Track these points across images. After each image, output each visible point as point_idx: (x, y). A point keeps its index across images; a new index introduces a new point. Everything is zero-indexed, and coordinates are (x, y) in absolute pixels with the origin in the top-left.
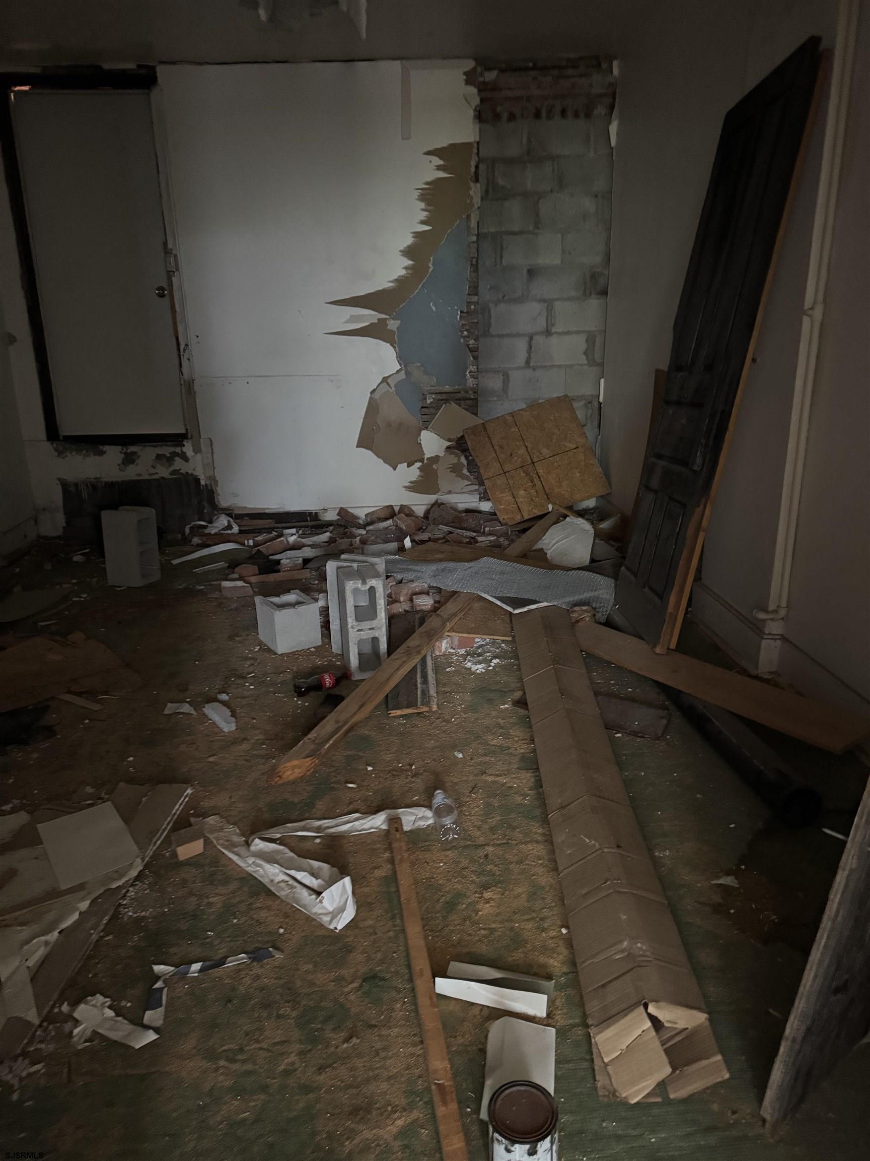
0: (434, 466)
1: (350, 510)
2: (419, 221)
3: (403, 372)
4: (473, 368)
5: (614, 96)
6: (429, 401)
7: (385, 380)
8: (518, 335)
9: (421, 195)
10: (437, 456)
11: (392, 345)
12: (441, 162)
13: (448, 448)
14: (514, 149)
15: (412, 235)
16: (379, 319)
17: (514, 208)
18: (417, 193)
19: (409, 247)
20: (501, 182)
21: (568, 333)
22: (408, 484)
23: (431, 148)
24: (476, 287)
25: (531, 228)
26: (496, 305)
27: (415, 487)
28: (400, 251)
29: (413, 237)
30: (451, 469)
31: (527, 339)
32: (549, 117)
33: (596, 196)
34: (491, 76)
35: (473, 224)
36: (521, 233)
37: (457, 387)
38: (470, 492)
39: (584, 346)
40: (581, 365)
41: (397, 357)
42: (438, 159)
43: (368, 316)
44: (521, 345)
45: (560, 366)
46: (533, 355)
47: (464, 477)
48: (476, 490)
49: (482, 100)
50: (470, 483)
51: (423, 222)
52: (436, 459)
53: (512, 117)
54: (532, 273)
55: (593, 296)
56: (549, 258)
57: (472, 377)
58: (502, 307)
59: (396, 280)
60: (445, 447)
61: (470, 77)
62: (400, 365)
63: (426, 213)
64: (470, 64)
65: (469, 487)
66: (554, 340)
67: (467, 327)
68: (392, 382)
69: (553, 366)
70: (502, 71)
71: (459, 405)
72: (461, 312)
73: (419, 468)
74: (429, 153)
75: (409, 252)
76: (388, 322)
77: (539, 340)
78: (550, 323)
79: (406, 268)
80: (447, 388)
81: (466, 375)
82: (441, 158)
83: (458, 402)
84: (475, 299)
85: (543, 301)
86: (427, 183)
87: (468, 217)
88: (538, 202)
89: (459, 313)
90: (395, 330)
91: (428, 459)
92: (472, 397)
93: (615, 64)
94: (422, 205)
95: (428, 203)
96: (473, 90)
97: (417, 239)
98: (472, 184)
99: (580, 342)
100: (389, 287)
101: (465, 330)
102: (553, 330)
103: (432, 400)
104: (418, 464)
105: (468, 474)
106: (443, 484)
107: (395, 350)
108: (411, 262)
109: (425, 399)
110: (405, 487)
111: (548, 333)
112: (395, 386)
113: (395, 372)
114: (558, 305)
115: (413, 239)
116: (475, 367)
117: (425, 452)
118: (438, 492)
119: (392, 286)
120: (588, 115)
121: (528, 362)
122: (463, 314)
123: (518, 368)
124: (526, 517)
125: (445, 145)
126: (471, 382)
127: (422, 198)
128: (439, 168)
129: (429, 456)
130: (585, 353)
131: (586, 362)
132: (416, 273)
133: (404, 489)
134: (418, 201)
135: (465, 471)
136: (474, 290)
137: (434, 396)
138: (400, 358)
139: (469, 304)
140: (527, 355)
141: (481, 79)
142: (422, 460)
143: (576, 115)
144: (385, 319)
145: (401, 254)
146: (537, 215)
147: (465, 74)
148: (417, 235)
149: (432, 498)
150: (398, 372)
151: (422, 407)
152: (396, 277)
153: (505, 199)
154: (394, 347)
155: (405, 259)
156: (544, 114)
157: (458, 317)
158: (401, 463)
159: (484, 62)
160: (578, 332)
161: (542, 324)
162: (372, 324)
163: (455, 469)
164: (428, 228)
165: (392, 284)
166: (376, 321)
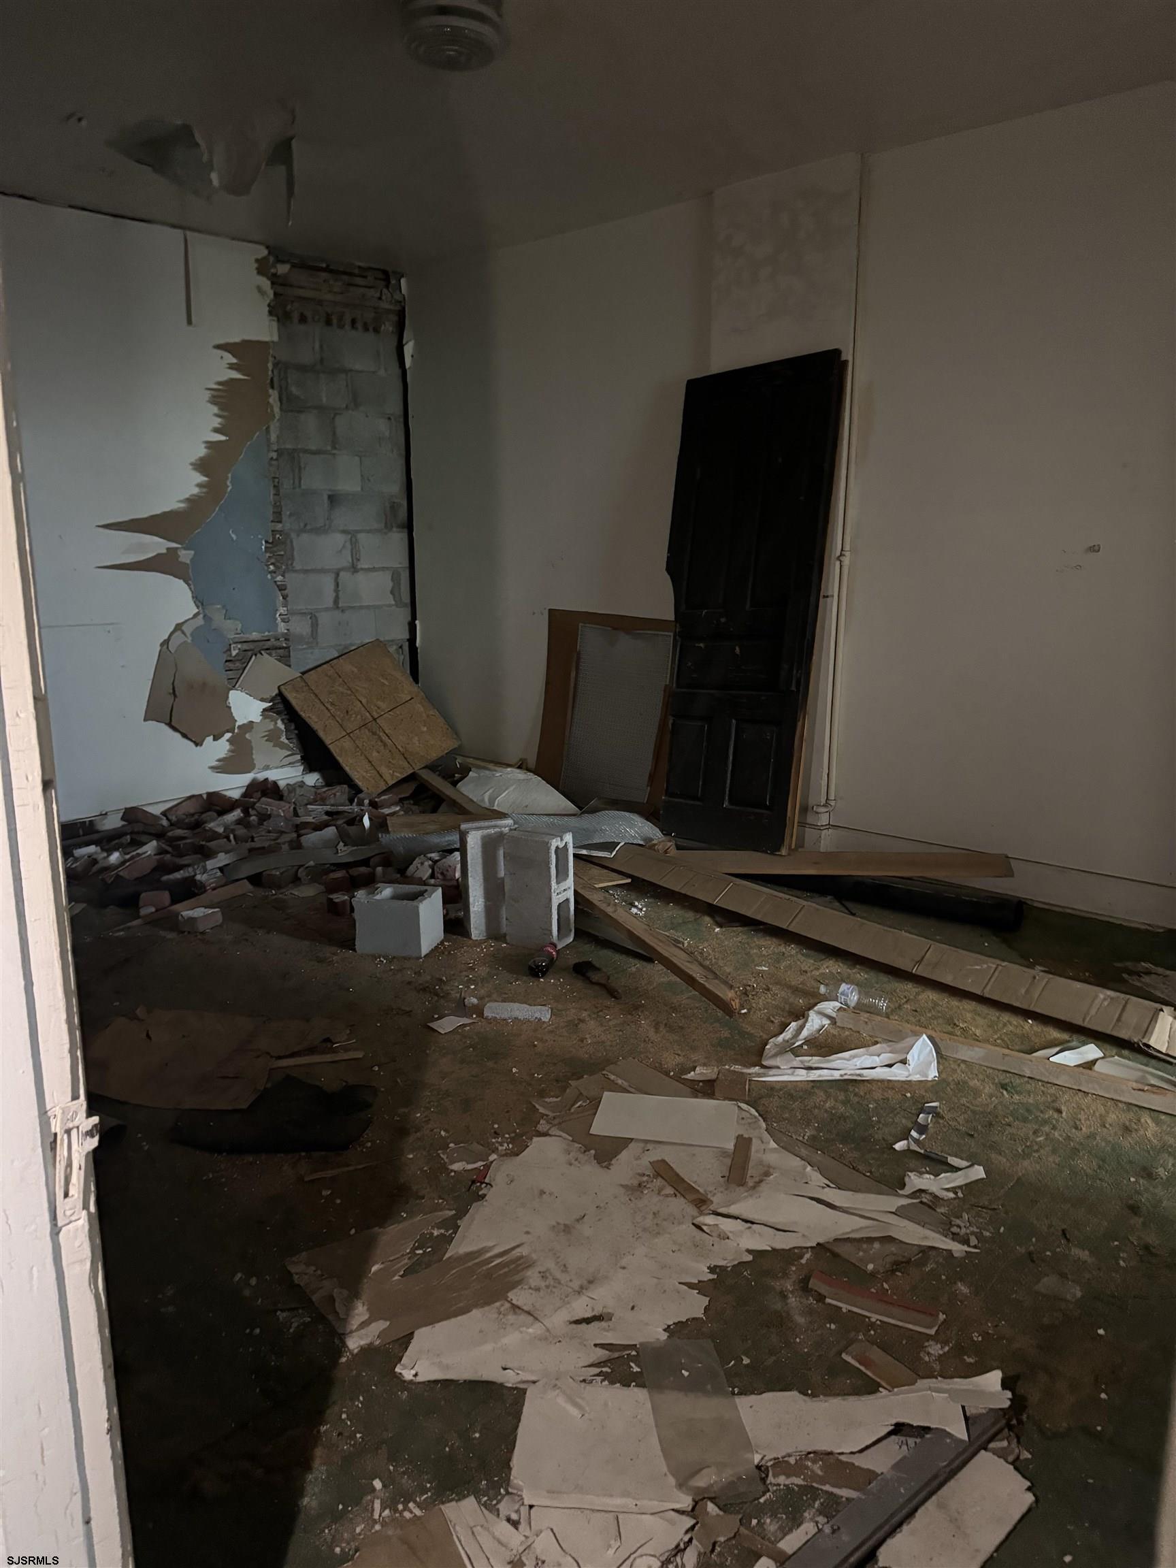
0: (247, 736)
2: (212, 429)
3: (201, 616)
4: (282, 610)
5: (401, 315)
6: (234, 653)
7: (179, 627)
8: (323, 571)
9: (214, 396)
10: (252, 723)
11: (186, 582)
12: (234, 361)
13: (265, 710)
14: (306, 356)
15: (205, 445)
16: (168, 549)
17: (310, 422)
18: (208, 394)
19: (201, 459)
20: (294, 390)
21: (374, 569)
22: (215, 764)
23: (222, 341)
24: (280, 513)
25: (329, 448)
26: (298, 535)
27: (226, 766)
28: (192, 464)
29: (206, 447)
30: (267, 738)
31: (333, 576)
32: (341, 326)
33: (389, 419)
34: (283, 269)
35: (273, 437)
36: (317, 452)
37: (267, 633)
38: (293, 764)
39: (390, 584)
40: (390, 606)
41: (193, 597)
42: (230, 356)
43: (155, 545)
44: (328, 582)
45: (368, 607)
46: (340, 594)
48: (299, 761)
49: (275, 294)
51: (216, 430)
52: (249, 727)
53: (303, 319)
54: (333, 499)
55: (394, 529)
56: (349, 484)
57: (283, 621)
58: (305, 537)
59: (188, 500)
60: (260, 710)
61: (262, 267)
62: (198, 607)
63: (219, 420)
64: (261, 251)
65: (289, 758)
66: (360, 576)
67: (273, 561)
68: (188, 629)
69: (361, 607)
70: (294, 266)
71: (270, 654)
72: (266, 542)
73: (228, 741)
74: (218, 347)
75: (202, 466)
76: (179, 553)
77: (345, 577)
78: (356, 558)
79: (199, 485)
80: (255, 635)
81: (276, 619)
82: (234, 356)
83: (268, 651)
84: (279, 527)
85: (344, 532)
86: (219, 383)
87: (268, 429)
88: (333, 419)
89: (264, 543)
90: (188, 562)
91: (239, 727)
92: (284, 645)
93: (403, 281)
94: (215, 409)
95: (222, 407)
96: (266, 283)
97: (210, 451)
98: (271, 391)
99: (384, 581)
100: (179, 508)
101: (272, 564)
102: (359, 567)
103: (237, 651)
104: (228, 735)
105: (286, 741)
106: (259, 758)
107: (190, 589)
108: (206, 479)
109: (230, 650)
110: (212, 768)
111: (354, 569)
112: (192, 635)
113: (191, 616)
114: (361, 536)
115: (205, 450)
116: (285, 609)
117: (236, 719)
118: (254, 769)
119: (182, 508)
120: (376, 330)
121: (336, 601)
122: (268, 545)
123: (327, 609)
125: (238, 340)
126: (282, 628)
127: (214, 401)
128: (232, 367)
129: (241, 724)
130: (392, 592)
131: (393, 603)
132: (212, 493)
133: (210, 771)
134: (209, 404)
136: (278, 518)
137: (239, 646)
138: (198, 600)
139: (274, 532)
140: (334, 594)
141: (273, 271)
142: (231, 730)
143: (366, 329)
144: (177, 548)
145: (191, 467)
146: (334, 433)
147: (257, 261)
148: (210, 445)
149: (244, 780)
150: (195, 616)
151: (226, 661)
152: (187, 496)
153: (300, 412)
154: (189, 585)
155: (198, 474)
156: (335, 321)
157: (263, 547)
158: (208, 735)
159: (277, 253)
160: (383, 569)
161: (346, 560)
162: (158, 555)
163: (272, 737)
164: (223, 438)
165: (182, 505)
166: (164, 551)
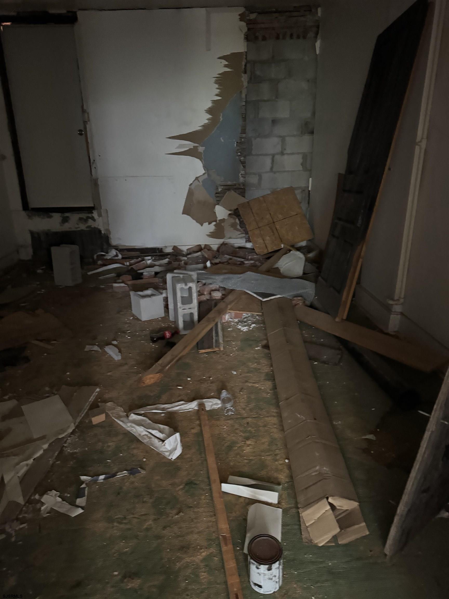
0: (222, 224)
1: (179, 247)
2: (215, 95)
3: (206, 175)
4: (243, 172)
5: (318, 27)
6: (220, 190)
7: (197, 178)
8: (266, 155)
9: (216, 80)
10: (224, 219)
11: (201, 160)
12: (227, 63)
13: (230, 214)
14: (265, 56)
15: (211, 102)
16: (194, 146)
17: (265, 87)
18: (214, 79)
19: (209, 108)
20: (258, 73)
21: (293, 154)
22: (208, 234)
23: (221, 55)
24: (245, 129)
25: (274, 98)
26: (255, 139)
27: (213, 235)
28: (205, 110)
29: (212, 103)
30: (230, 226)
31: (271, 157)
32: (284, 38)
33: (308, 81)
34: (253, 16)
35: (243, 96)
36: (268, 101)
37: (234, 182)
38: (241, 238)
39: (301, 161)
40: (300, 171)
41: (203, 167)
42: (225, 61)
43: (188, 145)
44: (268, 161)
45: (288, 171)
46: (274, 165)
47: (237, 230)
48: (244, 237)
49: (249, 29)
50: (240, 233)
51: (217, 95)
52: (223, 220)
53: (264, 39)
54: (274, 122)
55: (306, 135)
56: (283, 114)
57: (242, 177)
58: (258, 140)
59: (203, 126)
60: (228, 214)
61: (242, 17)
62: (205, 171)
63: (218, 90)
64: (242, 10)
65: (240, 235)
66: (286, 157)
67: (240, 151)
68: (200, 179)
69: (285, 171)
70: (259, 13)
71: (235, 192)
72: (237, 142)
73: (214, 225)
74: (220, 58)
75: (209, 111)
76: (198, 148)
77: (277, 157)
78: (283, 149)
79: (208, 119)
80: (229, 183)
81: (239, 176)
82: (227, 61)
83: (235, 190)
84: (244, 135)
85: (280, 137)
86: (219, 74)
87: (241, 92)
88: (277, 84)
89: (236, 143)
90: (202, 152)
91: (219, 220)
92: (242, 188)
93: (319, 10)
94: (217, 86)
95: (220, 85)
96: (243, 24)
97: (213, 104)
98: (243, 75)
99: (298, 159)
100: (199, 129)
101: (239, 152)
102: (285, 152)
104: (214, 223)
105: (240, 228)
106: (227, 234)
107: (202, 163)
108: (210, 116)
109: (218, 189)
110: (207, 235)
111: (282, 154)
112: (202, 182)
113: (202, 174)
114: (287, 139)
115: (212, 104)
116: (244, 172)
117: (218, 217)
118: (224, 238)
119: (201, 129)
120: (304, 37)
121: (272, 168)
122: (238, 144)
123: (266, 172)
124: (270, 251)
125: (229, 54)
126: (241, 180)
127: (216, 82)
128: (226, 66)
129: (220, 219)
130: (302, 164)
131: (301, 169)
132: (213, 122)
133: (206, 236)
134: (214, 84)
135: (238, 227)
136: (244, 131)
137: (222, 187)
138: (205, 167)
139: (241, 138)
140: (271, 165)
141: (248, 18)
142: (216, 221)
143: (298, 37)
144: (197, 146)
145: (206, 112)
146: (277, 91)
147: (240, 15)
148: (214, 102)
149: (221, 241)
150: (204, 174)
151: (216, 193)
152: (203, 124)
153: (260, 83)
154: (202, 161)
155: (208, 115)
156: (281, 37)
157: (235, 145)
158: (205, 222)
159: (250, 9)
160: (298, 153)
161: (279, 149)
162: (190, 149)
163: (233, 226)
164: (220, 98)
165: (201, 128)
166: (192, 147)
